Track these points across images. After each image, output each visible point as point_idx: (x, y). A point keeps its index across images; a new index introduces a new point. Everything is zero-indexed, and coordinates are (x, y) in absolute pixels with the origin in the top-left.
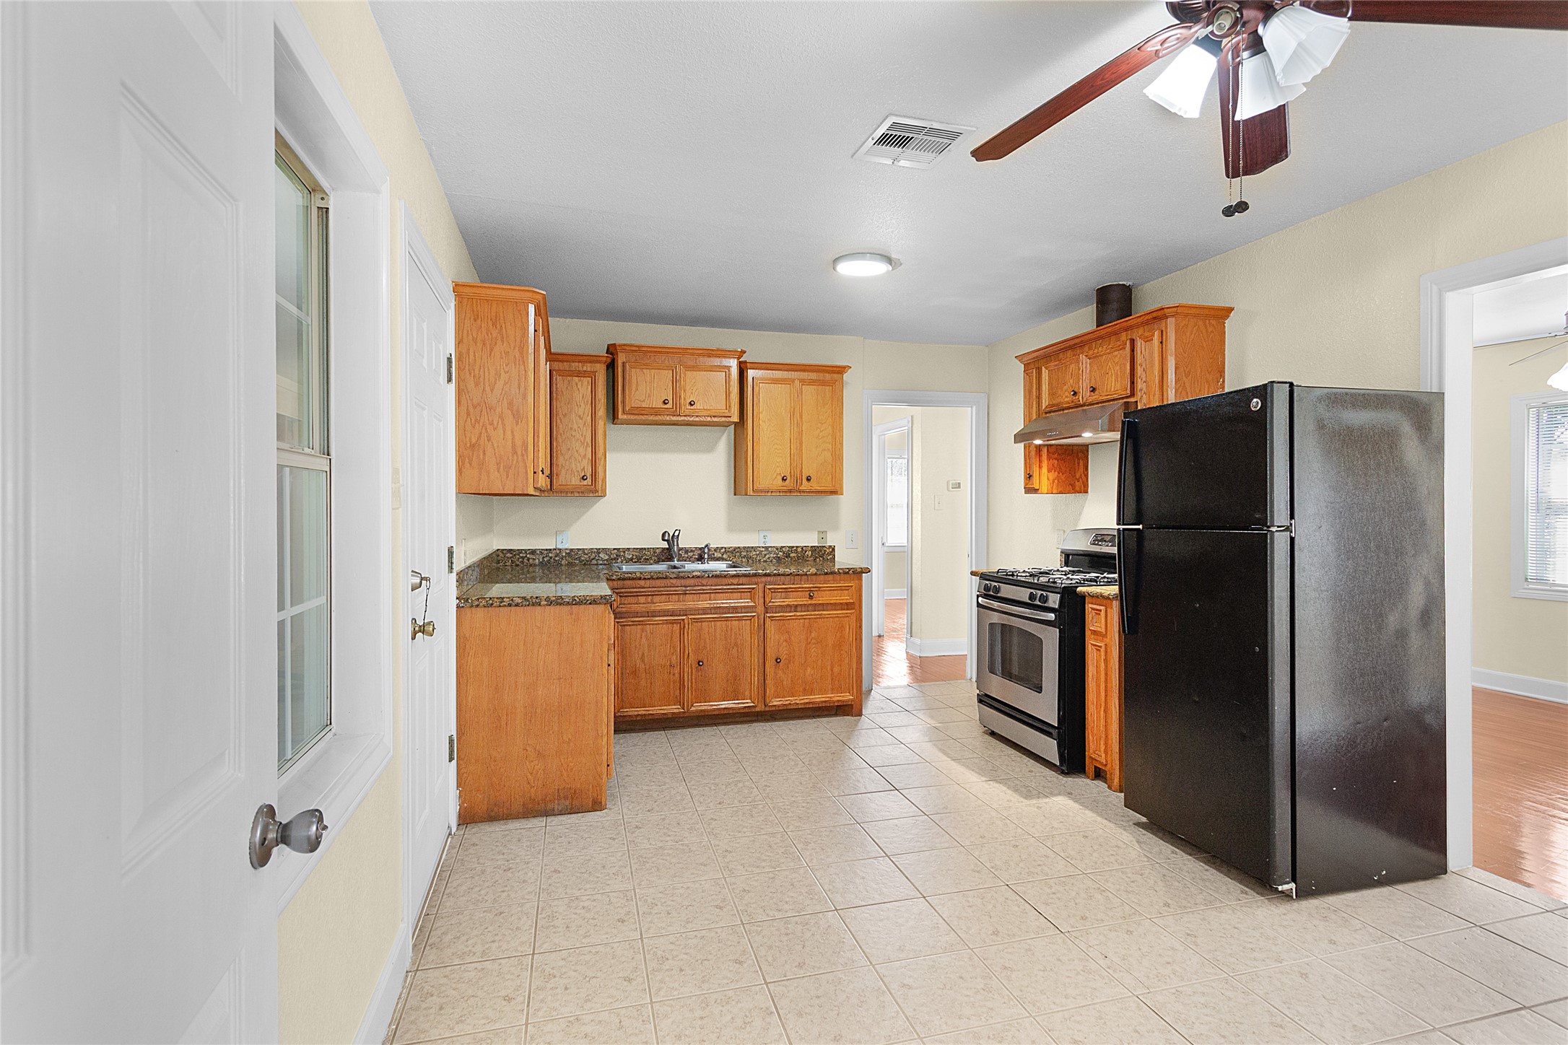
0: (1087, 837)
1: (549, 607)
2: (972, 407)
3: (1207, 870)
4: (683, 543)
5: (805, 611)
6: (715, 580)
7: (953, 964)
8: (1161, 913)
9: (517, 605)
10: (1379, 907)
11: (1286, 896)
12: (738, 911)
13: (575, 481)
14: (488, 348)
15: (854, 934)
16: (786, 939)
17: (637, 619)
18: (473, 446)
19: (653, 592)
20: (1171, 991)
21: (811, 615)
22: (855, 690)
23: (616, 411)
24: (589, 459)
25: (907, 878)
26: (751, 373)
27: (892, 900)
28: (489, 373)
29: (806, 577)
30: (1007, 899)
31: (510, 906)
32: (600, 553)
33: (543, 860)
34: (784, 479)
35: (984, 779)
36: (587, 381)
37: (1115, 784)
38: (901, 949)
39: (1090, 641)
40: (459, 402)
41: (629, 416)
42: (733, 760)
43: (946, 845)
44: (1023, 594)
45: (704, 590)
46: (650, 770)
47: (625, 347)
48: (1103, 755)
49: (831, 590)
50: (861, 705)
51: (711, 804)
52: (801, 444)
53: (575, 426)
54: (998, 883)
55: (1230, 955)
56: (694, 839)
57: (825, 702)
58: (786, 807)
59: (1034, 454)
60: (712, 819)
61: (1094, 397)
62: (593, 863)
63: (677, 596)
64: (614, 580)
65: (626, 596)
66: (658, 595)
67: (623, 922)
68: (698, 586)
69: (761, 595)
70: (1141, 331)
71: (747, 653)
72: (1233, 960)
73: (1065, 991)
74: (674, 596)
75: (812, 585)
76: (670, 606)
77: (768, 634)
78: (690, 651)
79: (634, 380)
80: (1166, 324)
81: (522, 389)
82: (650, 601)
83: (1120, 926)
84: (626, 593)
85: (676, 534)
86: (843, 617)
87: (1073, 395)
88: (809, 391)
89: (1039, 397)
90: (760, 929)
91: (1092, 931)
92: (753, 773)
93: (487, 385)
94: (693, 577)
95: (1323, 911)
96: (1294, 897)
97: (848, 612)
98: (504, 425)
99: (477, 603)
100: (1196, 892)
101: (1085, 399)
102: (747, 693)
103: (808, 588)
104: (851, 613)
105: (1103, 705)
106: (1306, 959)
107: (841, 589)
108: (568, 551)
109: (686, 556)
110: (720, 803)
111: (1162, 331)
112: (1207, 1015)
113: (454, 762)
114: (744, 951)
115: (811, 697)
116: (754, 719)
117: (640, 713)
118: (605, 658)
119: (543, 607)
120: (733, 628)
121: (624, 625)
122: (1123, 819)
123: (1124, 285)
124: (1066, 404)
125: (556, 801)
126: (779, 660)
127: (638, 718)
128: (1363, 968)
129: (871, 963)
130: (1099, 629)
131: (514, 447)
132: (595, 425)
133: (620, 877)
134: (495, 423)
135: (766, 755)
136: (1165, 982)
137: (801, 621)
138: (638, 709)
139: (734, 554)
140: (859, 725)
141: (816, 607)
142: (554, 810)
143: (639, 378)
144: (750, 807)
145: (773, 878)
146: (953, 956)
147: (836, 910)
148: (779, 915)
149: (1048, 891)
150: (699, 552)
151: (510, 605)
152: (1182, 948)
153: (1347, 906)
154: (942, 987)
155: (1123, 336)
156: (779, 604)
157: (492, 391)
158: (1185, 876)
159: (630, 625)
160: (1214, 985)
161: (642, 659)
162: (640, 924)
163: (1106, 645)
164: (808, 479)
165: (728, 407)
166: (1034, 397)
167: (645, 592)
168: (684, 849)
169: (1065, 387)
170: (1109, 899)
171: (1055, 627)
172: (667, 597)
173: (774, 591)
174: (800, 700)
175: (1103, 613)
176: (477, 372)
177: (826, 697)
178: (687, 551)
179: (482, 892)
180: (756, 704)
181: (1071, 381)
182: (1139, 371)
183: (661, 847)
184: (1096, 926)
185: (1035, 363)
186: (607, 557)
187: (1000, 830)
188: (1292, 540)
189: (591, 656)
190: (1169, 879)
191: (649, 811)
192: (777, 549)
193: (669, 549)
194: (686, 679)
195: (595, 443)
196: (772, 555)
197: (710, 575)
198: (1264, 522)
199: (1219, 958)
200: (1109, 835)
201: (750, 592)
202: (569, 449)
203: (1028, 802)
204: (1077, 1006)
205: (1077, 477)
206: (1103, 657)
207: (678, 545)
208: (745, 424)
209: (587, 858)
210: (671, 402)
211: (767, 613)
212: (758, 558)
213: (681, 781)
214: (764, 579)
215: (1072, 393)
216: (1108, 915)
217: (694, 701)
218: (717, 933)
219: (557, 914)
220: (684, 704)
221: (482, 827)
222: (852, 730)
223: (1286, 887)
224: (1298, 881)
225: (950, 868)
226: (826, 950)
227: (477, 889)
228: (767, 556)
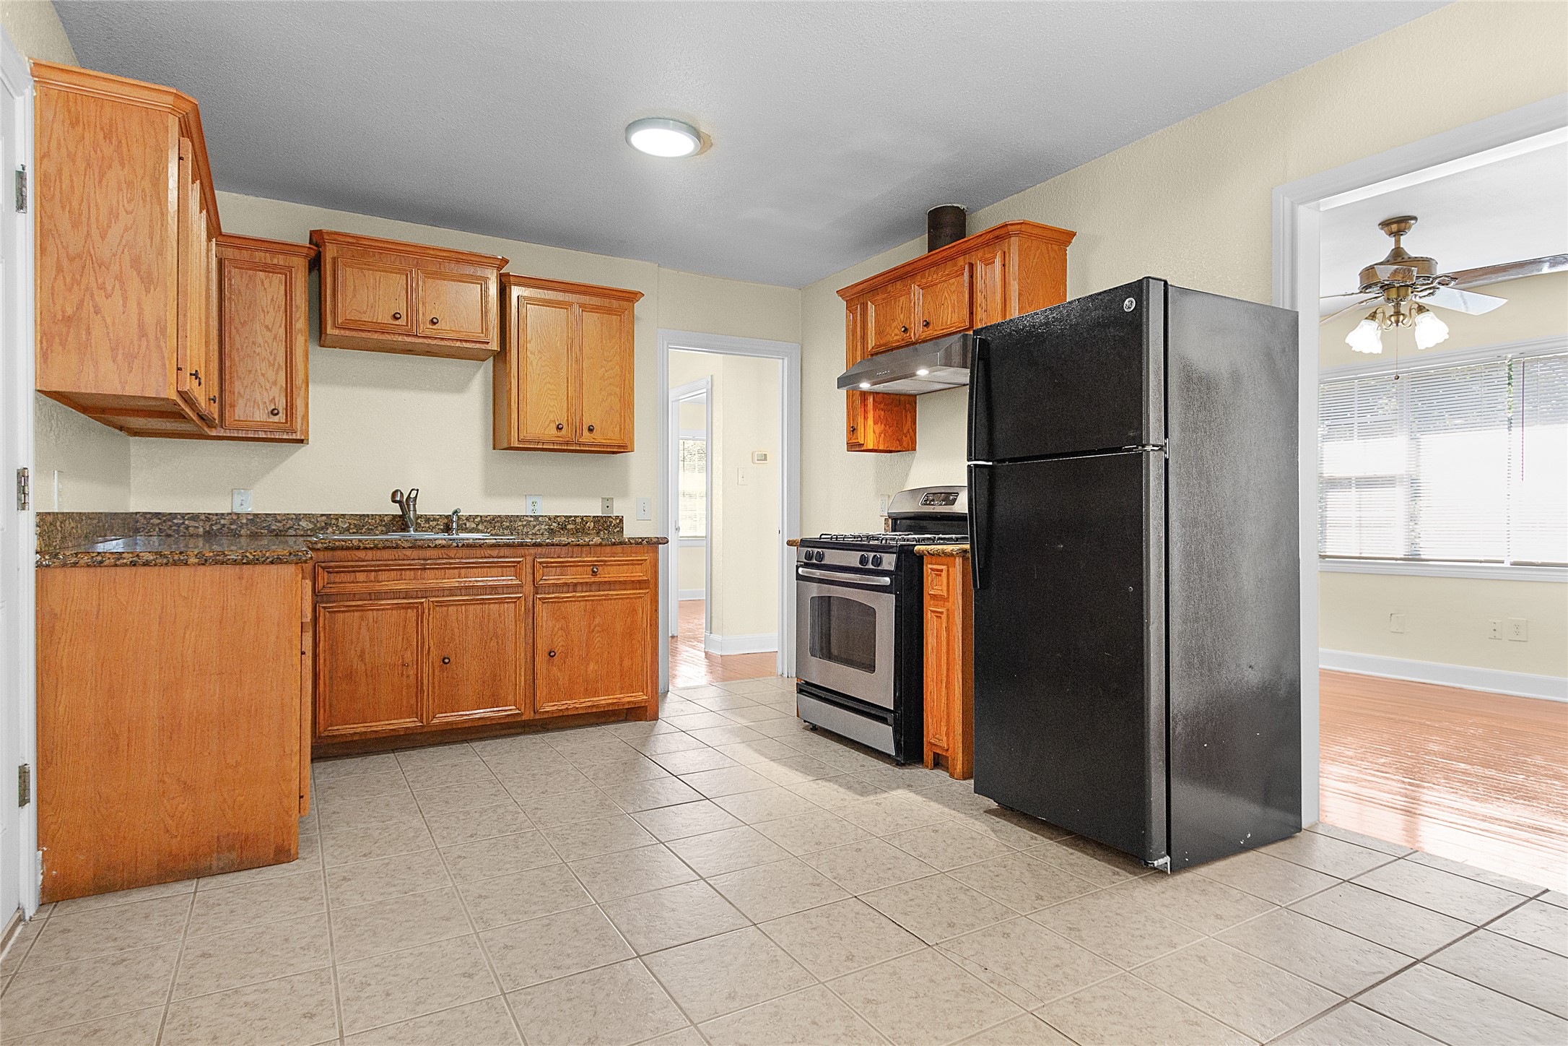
0: (937, 831)
1: (201, 567)
2: (783, 359)
3: (1072, 854)
4: (424, 508)
5: (586, 592)
6: (466, 552)
7: (802, 1006)
8: (1035, 908)
9: (146, 564)
10: (1251, 873)
11: (1161, 872)
12: (496, 977)
13: (260, 415)
14: (97, 171)
15: (666, 985)
16: (569, 1006)
17: (354, 603)
18: (68, 320)
19: (379, 566)
20: (1067, 1000)
21: (594, 596)
22: (649, 688)
23: (323, 323)
24: (282, 387)
25: (731, 903)
26: (516, 292)
27: (714, 933)
28: (98, 209)
29: (588, 548)
30: (858, 914)
31: (114, 1019)
32: (300, 520)
33: (183, 942)
34: (559, 428)
35: (811, 778)
36: (277, 280)
37: (958, 770)
38: (731, 997)
39: (929, 607)
40: (42, 249)
41: (343, 332)
42: (491, 781)
43: (775, 857)
44: (853, 559)
45: (451, 564)
46: (370, 802)
47: (336, 237)
48: (945, 738)
49: (619, 565)
50: (657, 706)
51: (459, 838)
52: (581, 384)
53: (260, 340)
54: (844, 896)
55: (1121, 946)
56: (432, 885)
57: (613, 704)
58: (564, 832)
59: (858, 402)
60: (460, 857)
61: (928, 332)
62: (269, 937)
63: (412, 572)
64: (318, 549)
65: (337, 572)
66: (385, 570)
67: (311, 1018)
68: (443, 558)
69: (530, 570)
70: (980, 254)
71: (510, 646)
72: (1125, 952)
73: (947, 1019)
74: (408, 572)
75: (595, 559)
76: (402, 586)
77: (539, 621)
78: (431, 645)
79: (350, 284)
80: (1009, 246)
81: (157, 239)
82: (373, 578)
83: (994, 929)
84: (337, 567)
85: (413, 495)
86: (635, 598)
87: (904, 331)
88: (591, 319)
89: (864, 337)
90: (529, 997)
91: (963, 939)
92: (519, 794)
93: (94, 226)
94: (436, 546)
95: (1199, 884)
96: (1169, 873)
97: (641, 591)
98: (124, 291)
99: (74, 560)
100: (1066, 879)
101: (917, 336)
102: (511, 697)
103: (591, 561)
104: (645, 594)
105: (945, 679)
106: (1198, 941)
107: (632, 563)
108: (251, 517)
109: (427, 525)
110: (472, 836)
111: (1004, 252)
112: (1115, 1024)
113: (31, 808)
114: (506, 1033)
115: (595, 699)
116: (520, 730)
117: (358, 730)
118: (297, 642)
119: (193, 568)
120: (491, 614)
121: (332, 612)
122: (972, 807)
123: (959, 207)
124: (896, 342)
125: (215, 855)
126: (552, 654)
127: (356, 738)
128: (1258, 941)
129: (691, 1021)
130: (940, 593)
131: (141, 325)
132: (291, 341)
133: (312, 952)
134: (109, 288)
135: (536, 772)
136: (1059, 990)
137: (582, 603)
138: (355, 726)
139: (492, 522)
140: (656, 729)
141: (602, 585)
142: (211, 868)
143: (356, 281)
144: (515, 837)
145: (548, 925)
146: (800, 995)
147: (639, 956)
148: (556, 974)
149: (905, 898)
150: (446, 521)
151: (133, 564)
152: (1068, 946)
153: (1221, 875)
154: (791, 1040)
155: (961, 261)
156: (553, 582)
157: (103, 238)
158: (1051, 863)
159: (343, 612)
160: (1113, 984)
161: (362, 657)
162: (340, 1017)
163: (948, 610)
164: (591, 430)
165: (485, 329)
166: (859, 338)
167: (366, 566)
168: (416, 902)
169: (894, 324)
170: (976, 899)
171: (892, 593)
172: (399, 573)
173: (546, 565)
174: (581, 703)
175: (944, 574)
176: (75, 204)
177: (613, 699)
178: (428, 519)
179: (65, 1003)
180: (523, 710)
181: (902, 316)
182: (979, 298)
183: (381, 903)
184: (967, 932)
185: (857, 297)
186: (311, 526)
187: (837, 834)
188: (1167, 461)
189: (273, 638)
190: (1036, 868)
191: (365, 855)
192: (550, 519)
193: (402, 517)
194: (425, 682)
195: (291, 367)
196: (543, 527)
197: (460, 545)
198: (1139, 441)
199: (1110, 952)
200: (961, 827)
201: (514, 566)
202: (250, 371)
203: (865, 799)
204: (965, 1037)
205: (905, 432)
206: (944, 625)
207: (415, 510)
208: (508, 355)
209: (260, 930)
210: (404, 317)
211: (537, 594)
212: (525, 530)
213: (416, 812)
214: (533, 551)
215: (903, 329)
216: (977, 918)
217: (437, 711)
218: (463, 1013)
219: (199, 1020)
220: (422, 715)
221: (84, 904)
222: (647, 737)
223: (1161, 861)
224: (1173, 853)
225: (784, 885)
226: (627, 1013)
227: (57, 999)
228: (537, 528)
